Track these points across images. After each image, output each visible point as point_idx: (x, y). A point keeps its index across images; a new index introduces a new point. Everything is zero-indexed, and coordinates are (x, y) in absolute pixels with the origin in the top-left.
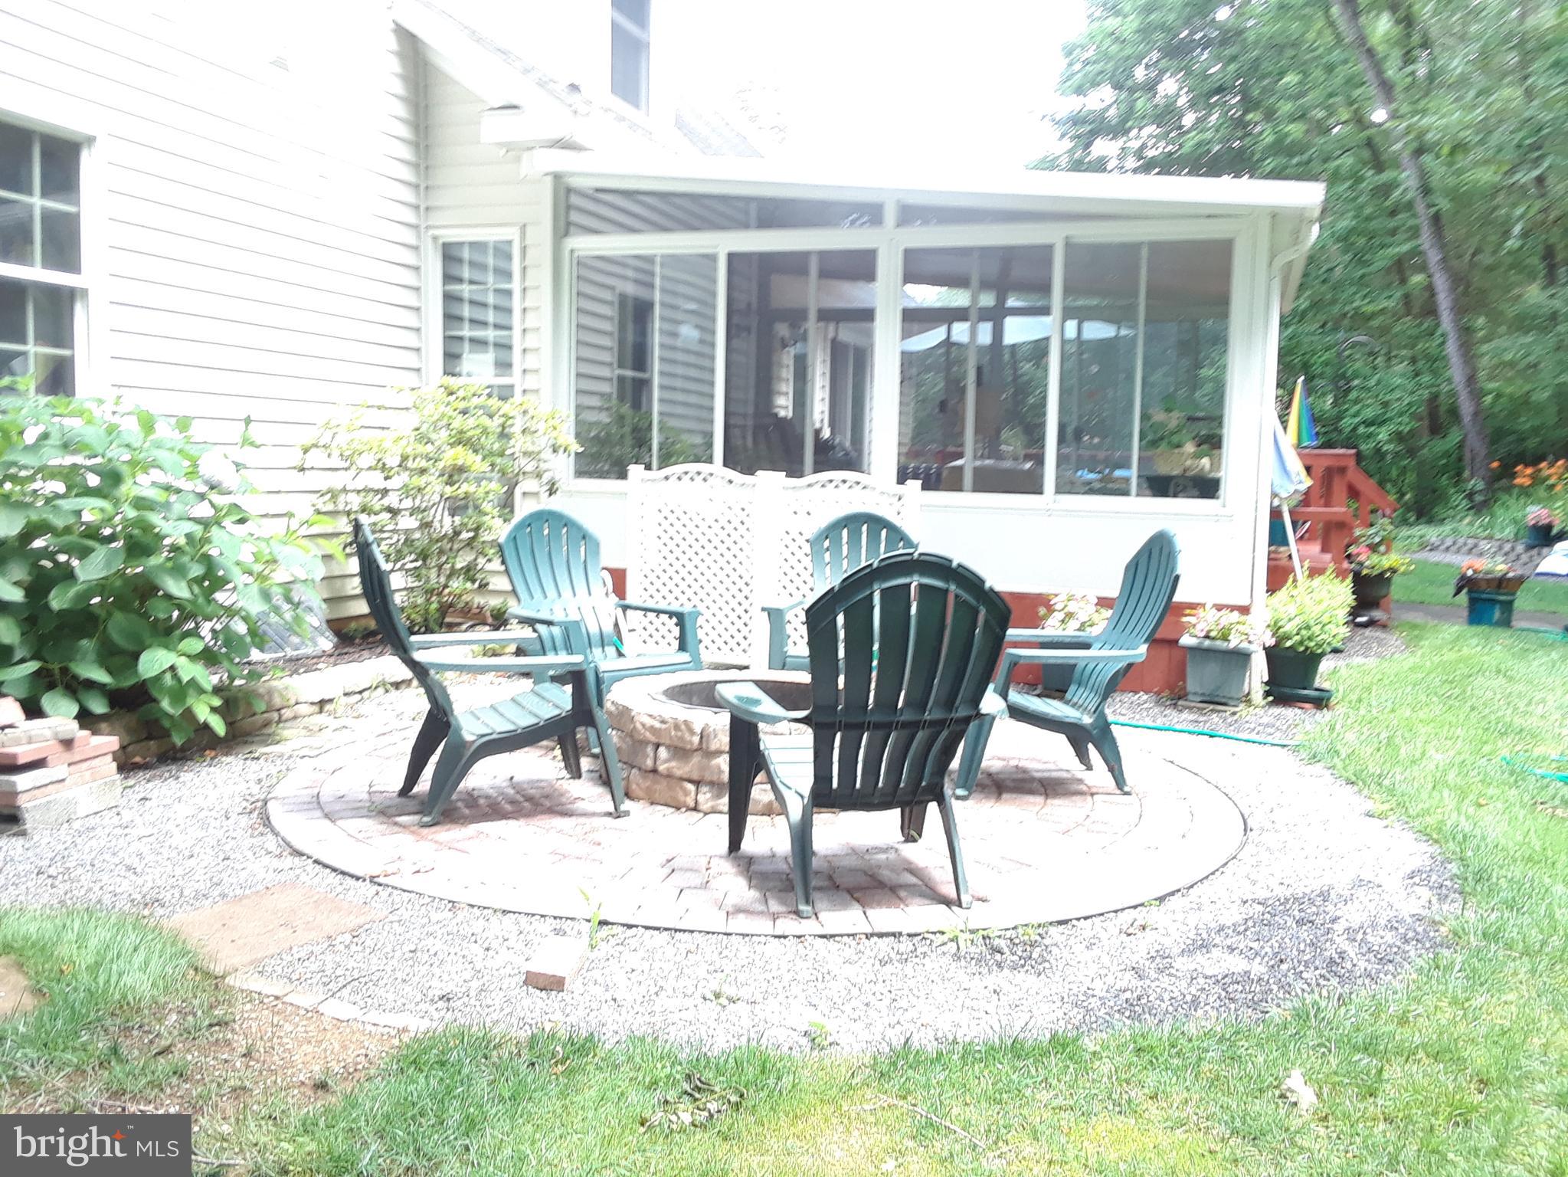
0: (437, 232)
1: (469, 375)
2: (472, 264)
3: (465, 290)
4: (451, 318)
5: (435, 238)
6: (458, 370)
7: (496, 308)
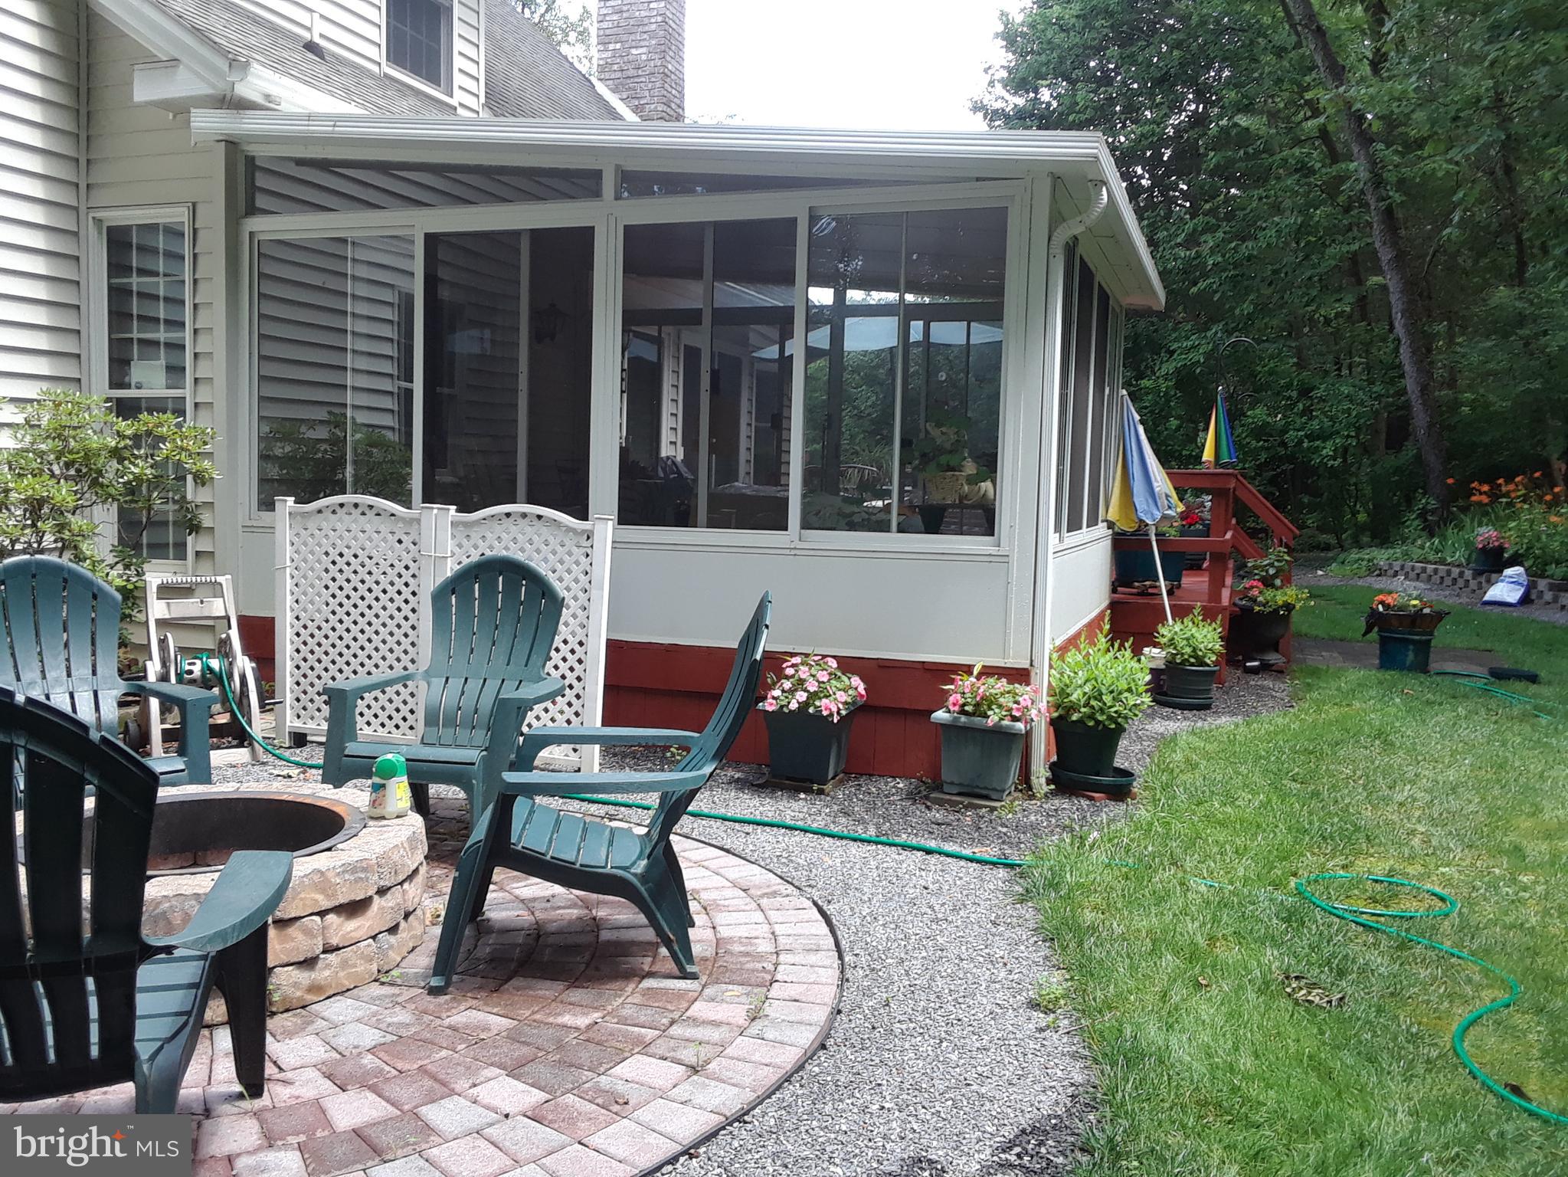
0: (99, 214)
1: (139, 387)
2: (141, 249)
3: (135, 281)
4: (119, 316)
5: (98, 222)
6: (127, 379)
7: (167, 299)
